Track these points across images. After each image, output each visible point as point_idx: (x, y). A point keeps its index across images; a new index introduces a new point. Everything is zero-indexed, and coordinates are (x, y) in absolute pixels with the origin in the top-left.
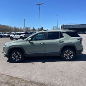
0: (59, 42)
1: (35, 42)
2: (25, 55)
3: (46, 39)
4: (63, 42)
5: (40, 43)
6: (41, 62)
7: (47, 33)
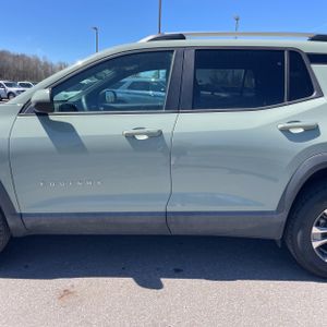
0: (285, 131)
1: (91, 126)
2: (11, 223)
3: (174, 105)
4: (313, 131)
5: (131, 137)
6: (130, 281)
7: (190, 59)
